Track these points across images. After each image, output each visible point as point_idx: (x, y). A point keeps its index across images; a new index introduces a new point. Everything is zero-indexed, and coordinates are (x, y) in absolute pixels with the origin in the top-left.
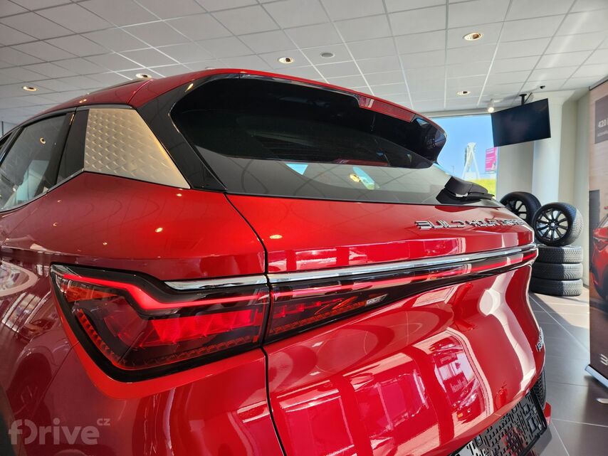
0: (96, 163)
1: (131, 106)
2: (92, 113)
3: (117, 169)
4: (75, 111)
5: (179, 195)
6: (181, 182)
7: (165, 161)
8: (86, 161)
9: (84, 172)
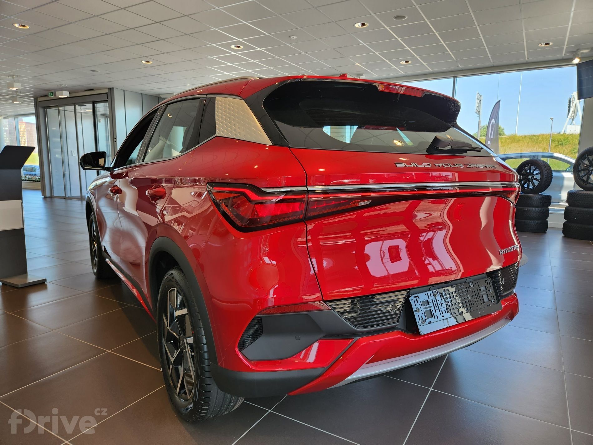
0: (223, 132)
1: (241, 97)
2: (217, 100)
3: (236, 135)
4: (206, 98)
5: (267, 148)
6: (268, 142)
7: (260, 131)
8: (217, 130)
9: (216, 136)
